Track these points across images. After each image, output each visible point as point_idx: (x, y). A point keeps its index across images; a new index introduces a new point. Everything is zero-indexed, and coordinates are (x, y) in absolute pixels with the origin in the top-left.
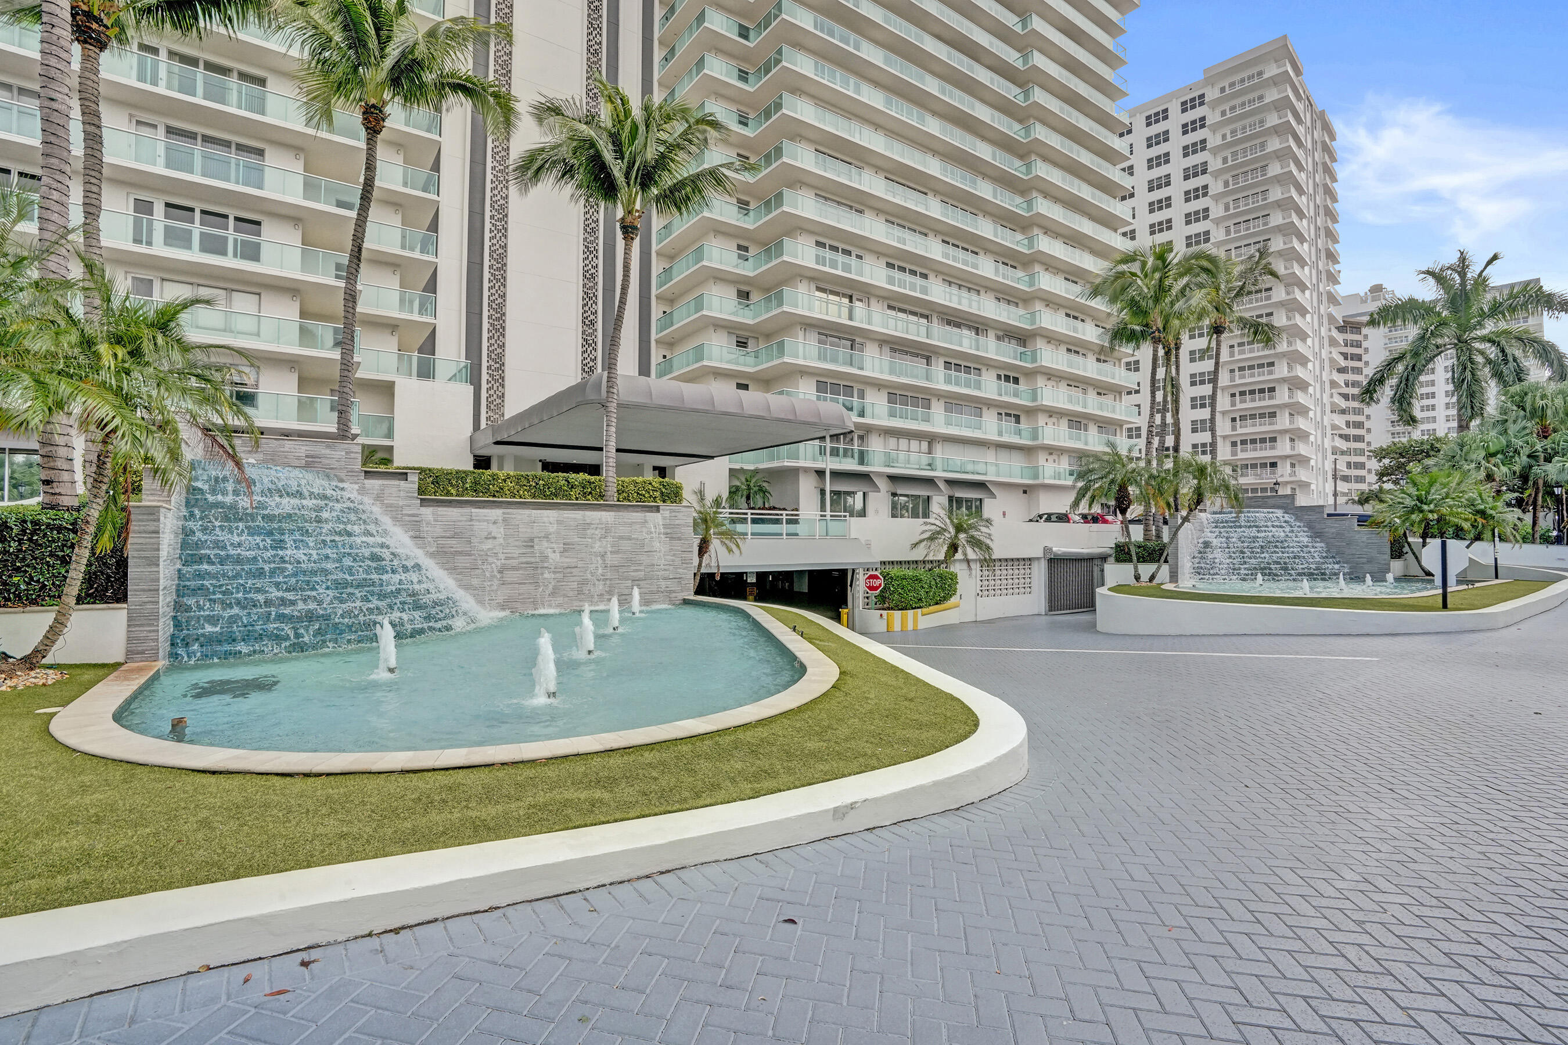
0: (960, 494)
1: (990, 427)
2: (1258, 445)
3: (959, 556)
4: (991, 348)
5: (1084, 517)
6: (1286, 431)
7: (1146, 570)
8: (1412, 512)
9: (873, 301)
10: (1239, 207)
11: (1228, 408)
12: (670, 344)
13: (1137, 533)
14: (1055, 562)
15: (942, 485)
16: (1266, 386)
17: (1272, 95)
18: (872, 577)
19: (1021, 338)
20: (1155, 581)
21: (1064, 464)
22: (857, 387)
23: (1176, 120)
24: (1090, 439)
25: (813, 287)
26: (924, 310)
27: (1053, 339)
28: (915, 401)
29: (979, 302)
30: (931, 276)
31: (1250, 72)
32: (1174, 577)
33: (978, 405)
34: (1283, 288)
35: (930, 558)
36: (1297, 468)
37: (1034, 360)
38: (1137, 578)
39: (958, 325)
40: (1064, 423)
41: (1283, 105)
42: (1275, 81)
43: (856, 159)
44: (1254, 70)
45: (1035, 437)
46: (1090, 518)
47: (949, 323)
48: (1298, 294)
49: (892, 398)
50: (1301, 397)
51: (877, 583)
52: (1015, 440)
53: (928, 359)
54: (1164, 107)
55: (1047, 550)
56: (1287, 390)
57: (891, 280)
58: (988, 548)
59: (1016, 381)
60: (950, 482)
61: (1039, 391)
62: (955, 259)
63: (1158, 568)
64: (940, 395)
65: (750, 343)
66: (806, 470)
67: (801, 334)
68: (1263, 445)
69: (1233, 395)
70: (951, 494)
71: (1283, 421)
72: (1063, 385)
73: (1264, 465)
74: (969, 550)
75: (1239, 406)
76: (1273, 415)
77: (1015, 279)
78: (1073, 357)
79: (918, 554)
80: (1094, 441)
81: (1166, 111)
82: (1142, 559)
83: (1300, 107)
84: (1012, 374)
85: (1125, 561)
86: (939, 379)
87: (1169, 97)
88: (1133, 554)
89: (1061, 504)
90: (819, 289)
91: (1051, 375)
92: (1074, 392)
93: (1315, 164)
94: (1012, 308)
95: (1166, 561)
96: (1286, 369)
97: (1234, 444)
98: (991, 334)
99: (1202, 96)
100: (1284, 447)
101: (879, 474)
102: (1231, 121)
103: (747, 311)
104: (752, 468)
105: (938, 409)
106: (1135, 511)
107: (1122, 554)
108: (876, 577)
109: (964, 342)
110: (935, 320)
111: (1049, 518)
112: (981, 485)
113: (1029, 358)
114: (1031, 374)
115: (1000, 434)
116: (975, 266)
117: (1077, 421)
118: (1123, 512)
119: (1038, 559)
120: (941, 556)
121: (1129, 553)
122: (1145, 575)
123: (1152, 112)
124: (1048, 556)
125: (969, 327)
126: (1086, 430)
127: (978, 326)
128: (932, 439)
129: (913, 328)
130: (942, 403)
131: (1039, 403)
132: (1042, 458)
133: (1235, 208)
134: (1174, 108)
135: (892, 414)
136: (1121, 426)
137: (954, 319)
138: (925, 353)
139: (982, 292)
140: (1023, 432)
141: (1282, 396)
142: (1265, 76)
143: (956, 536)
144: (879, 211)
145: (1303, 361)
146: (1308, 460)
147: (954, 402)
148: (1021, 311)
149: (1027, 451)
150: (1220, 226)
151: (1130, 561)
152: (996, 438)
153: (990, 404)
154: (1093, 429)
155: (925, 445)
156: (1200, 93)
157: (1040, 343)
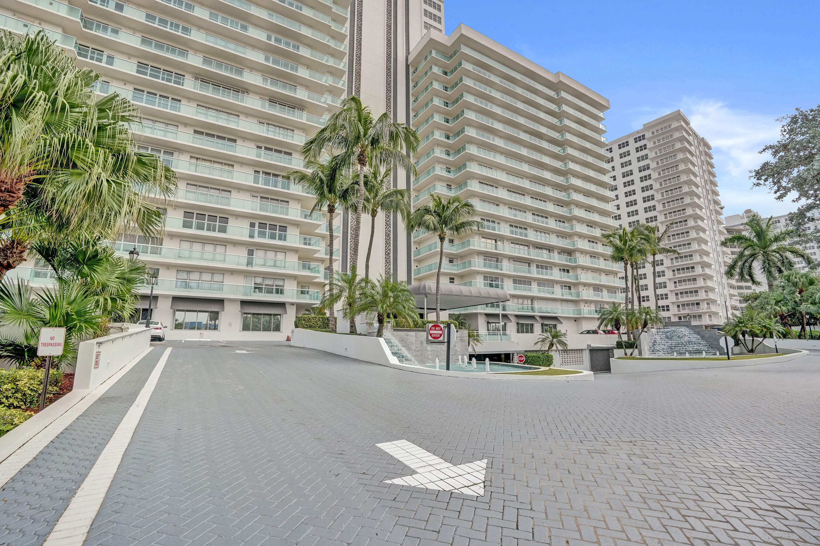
0: (546, 322)
1: (558, 292)
2: (689, 294)
3: (554, 348)
4: (556, 258)
5: (604, 331)
6: (702, 287)
7: (629, 351)
8: (735, 327)
9: (505, 241)
10: (667, 184)
11: (672, 277)
12: (419, 261)
13: (625, 338)
14: (593, 351)
15: (538, 319)
16: (690, 266)
17: (677, 135)
18: (520, 356)
19: (569, 253)
20: (633, 356)
21: (593, 307)
22: (500, 277)
23: (632, 146)
24: (604, 296)
25: (481, 237)
26: (527, 244)
27: (583, 252)
28: (525, 283)
29: (549, 238)
30: (529, 229)
31: (665, 125)
32: (640, 353)
33: (552, 283)
34: (693, 220)
35: (543, 349)
36: (711, 305)
37: (576, 262)
38: (626, 354)
39: (541, 248)
40: (591, 289)
41: (682, 139)
42: (677, 129)
43: (495, 184)
44: (667, 124)
45: (579, 296)
46: (607, 332)
47: (537, 248)
48: (700, 223)
49: (515, 282)
50: (707, 271)
51: (522, 359)
52: (570, 297)
53: (529, 264)
54: (626, 140)
55: (589, 346)
56: (700, 267)
57: (512, 232)
58: (566, 344)
59: (568, 271)
60: (542, 317)
61: (579, 275)
62: (538, 222)
63: (634, 350)
64: (535, 279)
65: (455, 260)
66: (481, 314)
67: (477, 257)
68: (692, 294)
69: (674, 271)
70: (542, 322)
71: (700, 283)
72: (589, 272)
73: (693, 304)
74: (558, 345)
75: (677, 276)
76: (695, 280)
77: (565, 228)
78: (593, 259)
79: (538, 347)
80: (605, 297)
81: (627, 142)
82: (627, 347)
83: (691, 138)
84: (566, 268)
85: (620, 348)
86: (534, 273)
87: (629, 136)
88: (624, 345)
89: (594, 326)
90: (482, 237)
91: (583, 268)
92: (594, 274)
93: (702, 162)
94: (564, 240)
95: (636, 348)
96: (699, 258)
97: (677, 294)
98: (556, 252)
99: (644, 136)
100: (702, 295)
101: (511, 315)
102: (659, 146)
103: (453, 248)
104: (458, 313)
105: (534, 285)
106: (623, 329)
107: (619, 345)
108: (522, 357)
109: (544, 256)
110: (531, 247)
111: (588, 332)
112: (555, 318)
113: (573, 261)
114: (575, 268)
115: (563, 295)
116: (547, 223)
117: (597, 288)
118: (618, 329)
119: (585, 349)
120: (547, 349)
121: (622, 345)
122: (629, 354)
123: (621, 143)
124: (589, 348)
125: (546, 249)
126: (602, 292)
127: (550, 249)
128: (532, 299)
129: (522, 251)
130: (536, 283)
131: (579, 281)
132: (582, 305)
133: (665, 184)
134: (631, 141)
135: (515, 289)
136: (618, 289)
137: (539, 246)
138: (528, 262)
139: (551, 234)
140: (573, 294)
141: (698, 270)
142: (672, 127)
143: (552, 340)
144: (505, 204)
145: (707, 254)
146: (716, 301)
147: (541, 283)
148: (568, 241)
149: (575, 302)
150: (659, 192)
151: (623, 348)
152: (560, 297)
153: (557, 282)
154: (605, 292)
155: (530, 301)
156: (643, 134)
157: (578, 255)
